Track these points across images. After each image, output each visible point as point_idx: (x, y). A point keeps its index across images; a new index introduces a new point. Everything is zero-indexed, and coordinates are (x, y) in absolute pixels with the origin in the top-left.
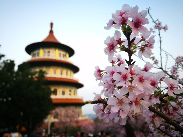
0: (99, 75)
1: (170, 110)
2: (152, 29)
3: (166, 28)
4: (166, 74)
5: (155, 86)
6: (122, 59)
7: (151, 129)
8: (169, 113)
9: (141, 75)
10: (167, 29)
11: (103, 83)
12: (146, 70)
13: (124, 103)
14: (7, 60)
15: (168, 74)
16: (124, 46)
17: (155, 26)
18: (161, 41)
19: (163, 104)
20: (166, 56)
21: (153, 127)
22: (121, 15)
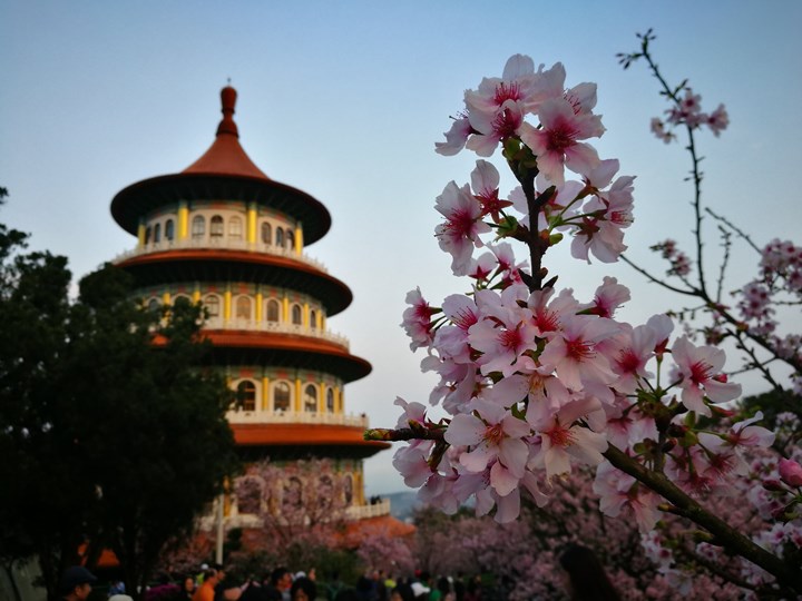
0: (424, 326)
1: (696, 465)
2: (661, 125)
3: (721, 119)
4: (722, 319)
5: (635, 373)
6: (516, 264)
7: (650, 550)
8: (694, 480)
9: (575, 333)
10: (723, 126)
11: (438, 360)
12: (601, 308)
13: (507, 436)
14: (35, 256)
15: (730, 320)
16: (511, 220)
17: (674, 112)
18: (699, 177)
19: (667, 440)
20: (724, 241)
21: (656, 540)
22: (499, 100)
